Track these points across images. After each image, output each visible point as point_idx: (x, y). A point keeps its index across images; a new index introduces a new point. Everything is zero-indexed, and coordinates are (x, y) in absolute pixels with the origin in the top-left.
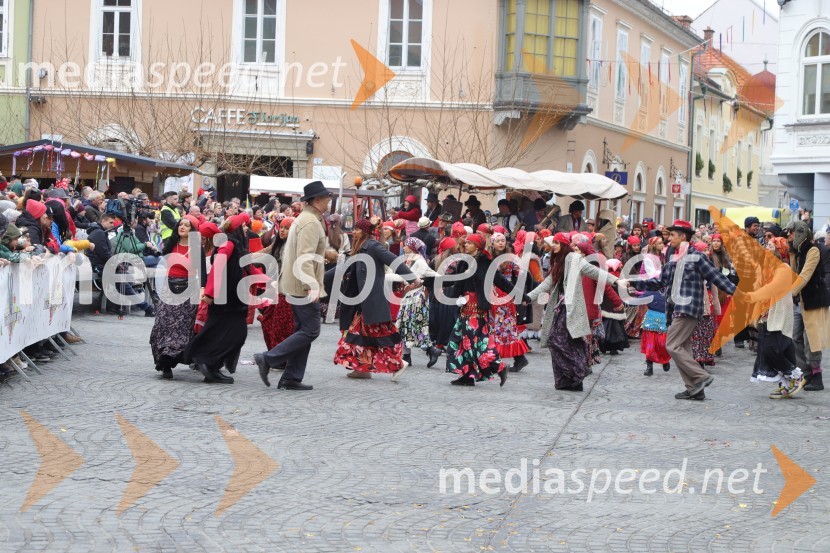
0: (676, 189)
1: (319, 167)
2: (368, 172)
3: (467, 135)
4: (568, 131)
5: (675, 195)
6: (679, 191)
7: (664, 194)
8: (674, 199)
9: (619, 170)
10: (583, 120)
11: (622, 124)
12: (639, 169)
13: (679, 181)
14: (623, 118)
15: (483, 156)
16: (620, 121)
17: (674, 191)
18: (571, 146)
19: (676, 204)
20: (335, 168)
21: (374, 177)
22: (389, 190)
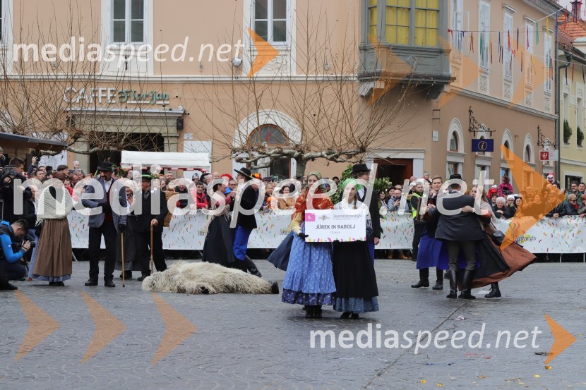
0: (544, 156)
1: (189, 142)
2: (237, 145)
3: (332, 106)
4: (433, 100)
5: (544, 162)
6: (547, 158)
7: (533, 161)
8: (543, 166)
9: (486, 138)
10: (447, 88)
11: (488, 94)
12: (506, 137)
13: (547, 148)
14: (488, 87)
15: (348, 125)
16: (485, 89)
17: (542, 158)
18: (436, 114)
19: (545, 171)
20: (204, 142)
21: (244, 149)
22: (259, 162)
